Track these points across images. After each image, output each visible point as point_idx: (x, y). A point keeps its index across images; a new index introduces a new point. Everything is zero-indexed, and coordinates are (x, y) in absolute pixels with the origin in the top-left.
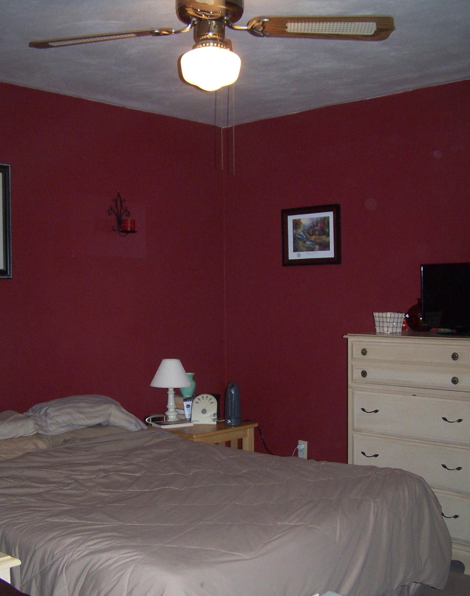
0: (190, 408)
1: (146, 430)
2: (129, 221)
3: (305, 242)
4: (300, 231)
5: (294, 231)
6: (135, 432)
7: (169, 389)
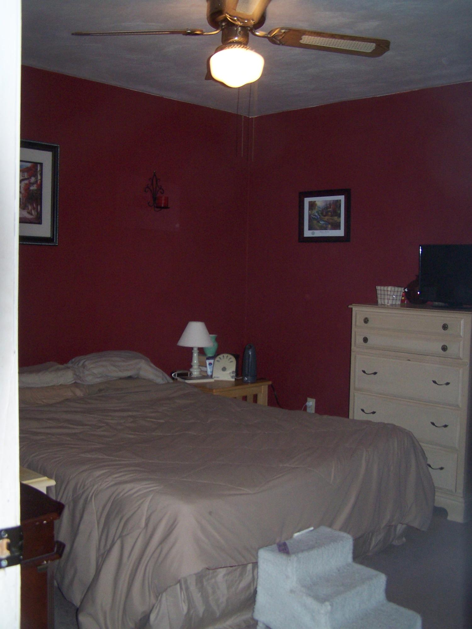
0: (212, 366)
1: (172, 383)
2: (163, 198)
3: (318, 222)
4: (314, 212)
5: (310, 212)
6: (163, 384)
7: (194, 348)
